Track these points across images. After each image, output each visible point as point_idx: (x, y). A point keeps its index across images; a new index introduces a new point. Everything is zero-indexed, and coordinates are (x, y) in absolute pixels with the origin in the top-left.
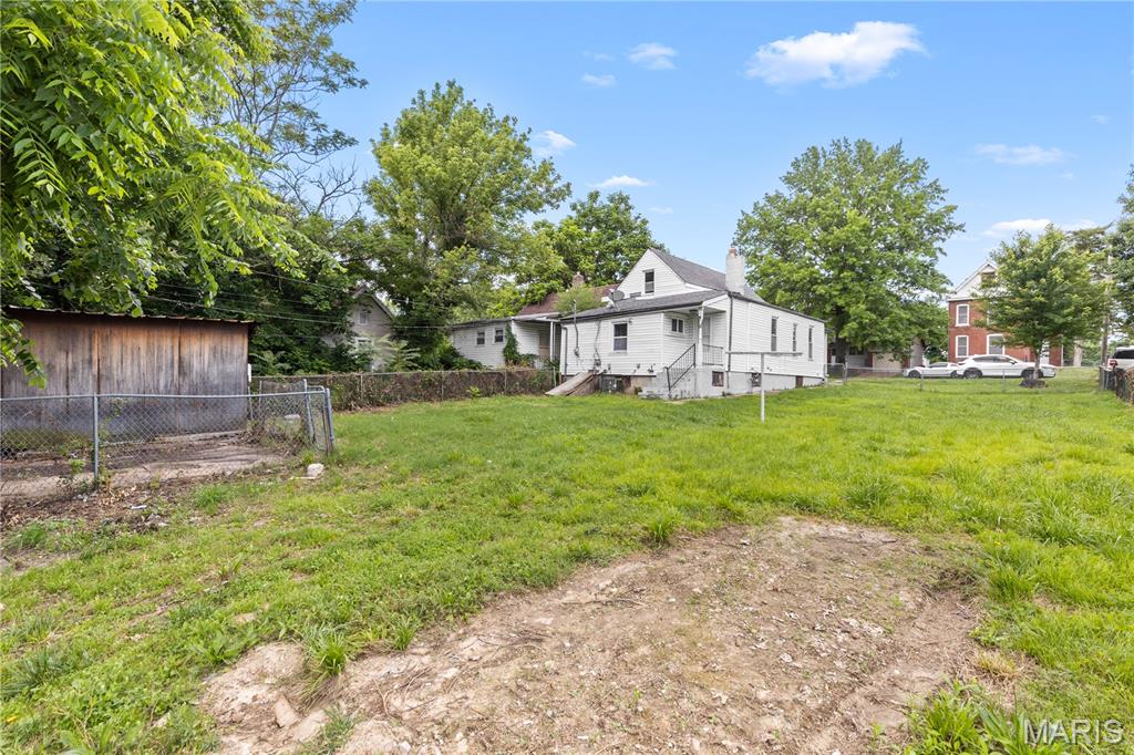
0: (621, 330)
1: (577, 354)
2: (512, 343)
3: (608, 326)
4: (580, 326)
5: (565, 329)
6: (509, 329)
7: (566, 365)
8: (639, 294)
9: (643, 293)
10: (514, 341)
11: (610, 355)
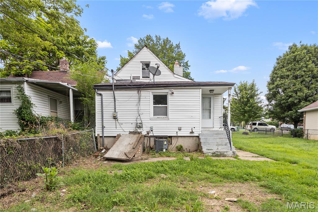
0: (160, 100)
1: (115, 118)
2: (26, 104)
3: (148, 96)
4: (117, 93)
5: (101, 95)
6: (21, 90)
7: (103, 127)
8: (138, 78)
9: (141, 78)
10: (29, 102)
11: (151, 119)
